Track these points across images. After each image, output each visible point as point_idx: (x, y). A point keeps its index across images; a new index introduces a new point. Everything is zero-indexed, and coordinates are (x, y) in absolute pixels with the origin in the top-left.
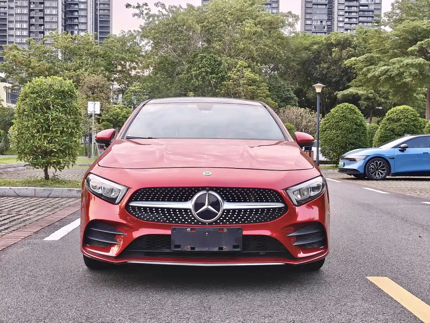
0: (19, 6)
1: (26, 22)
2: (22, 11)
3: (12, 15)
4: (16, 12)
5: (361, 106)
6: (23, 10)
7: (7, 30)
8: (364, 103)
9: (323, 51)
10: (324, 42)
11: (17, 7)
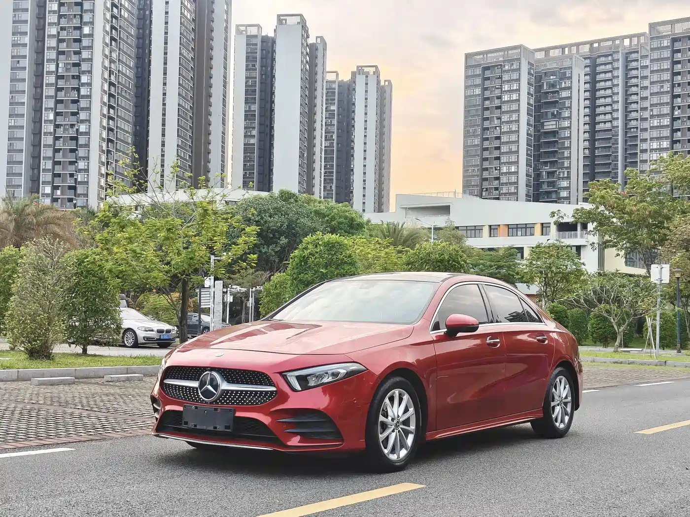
0: (656, 115)
1: (666, 138)
2: (660, 122)
3: (646, 130)
4: (652, 125)
6: (662, 120)
7: (639, 154)
11: (652, 116)
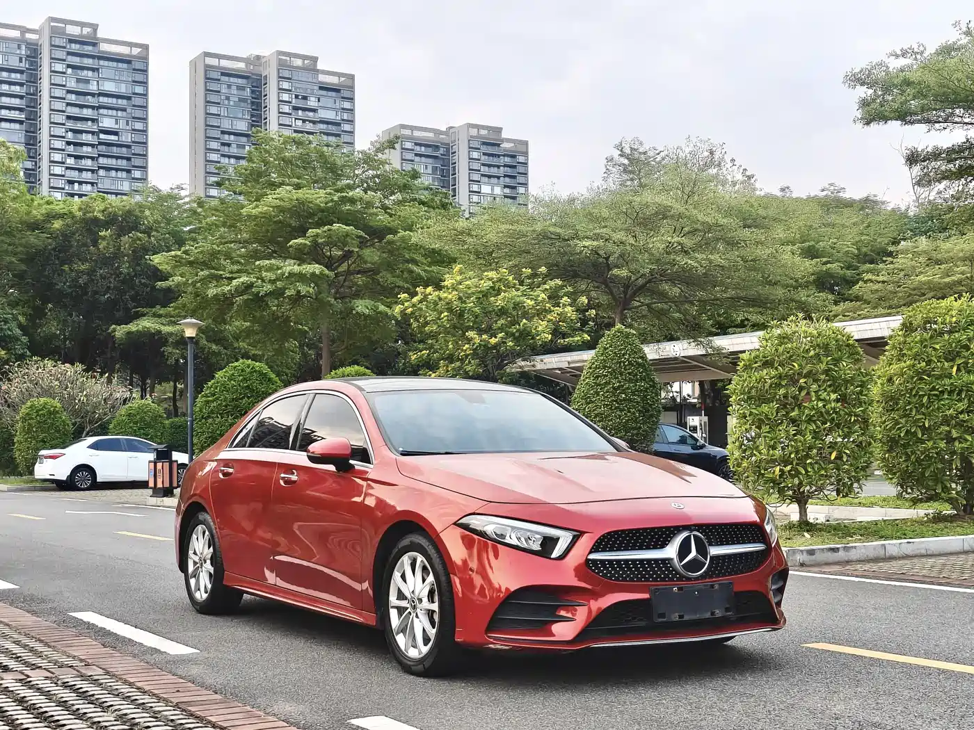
5: (166, 357)
8: (174, 351)
9: (77, 235)
10: (79, 214)
